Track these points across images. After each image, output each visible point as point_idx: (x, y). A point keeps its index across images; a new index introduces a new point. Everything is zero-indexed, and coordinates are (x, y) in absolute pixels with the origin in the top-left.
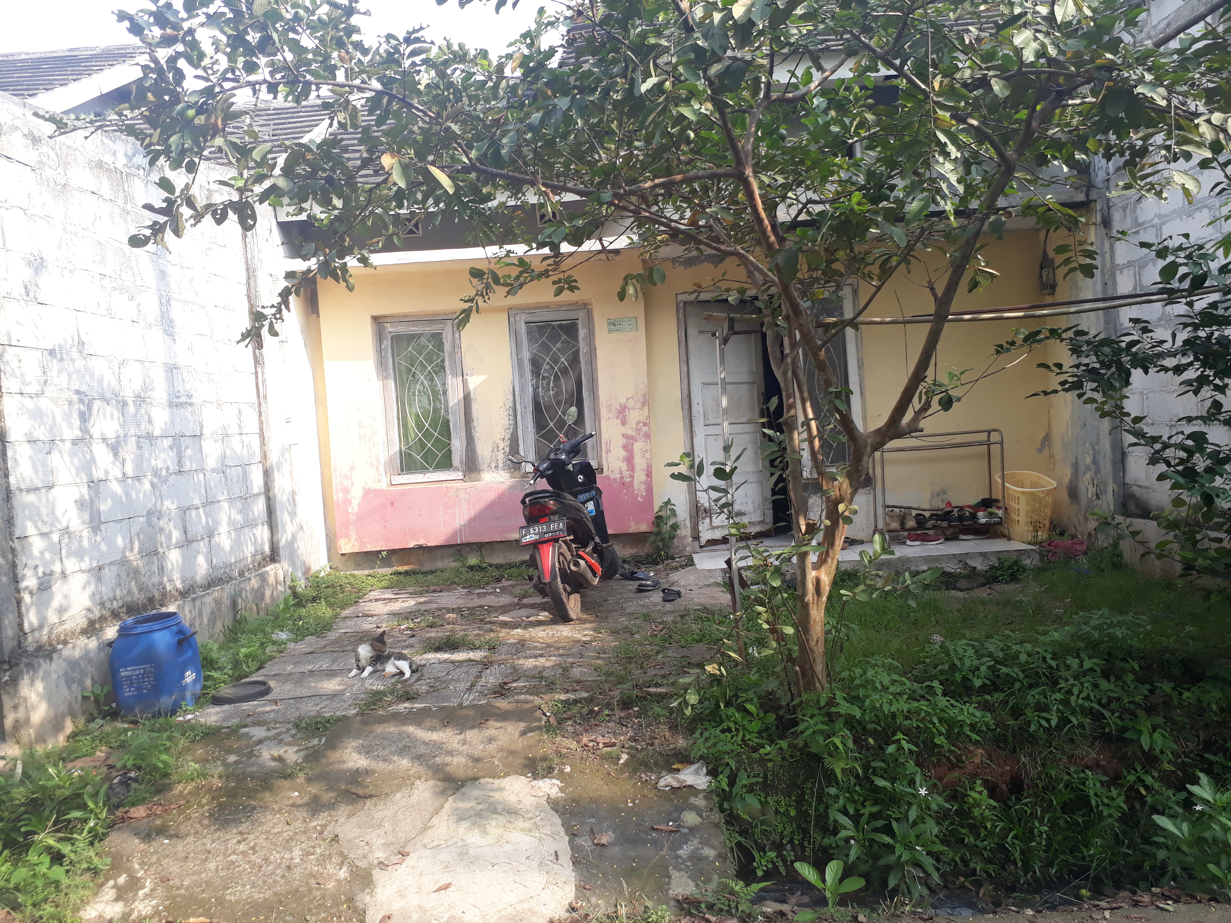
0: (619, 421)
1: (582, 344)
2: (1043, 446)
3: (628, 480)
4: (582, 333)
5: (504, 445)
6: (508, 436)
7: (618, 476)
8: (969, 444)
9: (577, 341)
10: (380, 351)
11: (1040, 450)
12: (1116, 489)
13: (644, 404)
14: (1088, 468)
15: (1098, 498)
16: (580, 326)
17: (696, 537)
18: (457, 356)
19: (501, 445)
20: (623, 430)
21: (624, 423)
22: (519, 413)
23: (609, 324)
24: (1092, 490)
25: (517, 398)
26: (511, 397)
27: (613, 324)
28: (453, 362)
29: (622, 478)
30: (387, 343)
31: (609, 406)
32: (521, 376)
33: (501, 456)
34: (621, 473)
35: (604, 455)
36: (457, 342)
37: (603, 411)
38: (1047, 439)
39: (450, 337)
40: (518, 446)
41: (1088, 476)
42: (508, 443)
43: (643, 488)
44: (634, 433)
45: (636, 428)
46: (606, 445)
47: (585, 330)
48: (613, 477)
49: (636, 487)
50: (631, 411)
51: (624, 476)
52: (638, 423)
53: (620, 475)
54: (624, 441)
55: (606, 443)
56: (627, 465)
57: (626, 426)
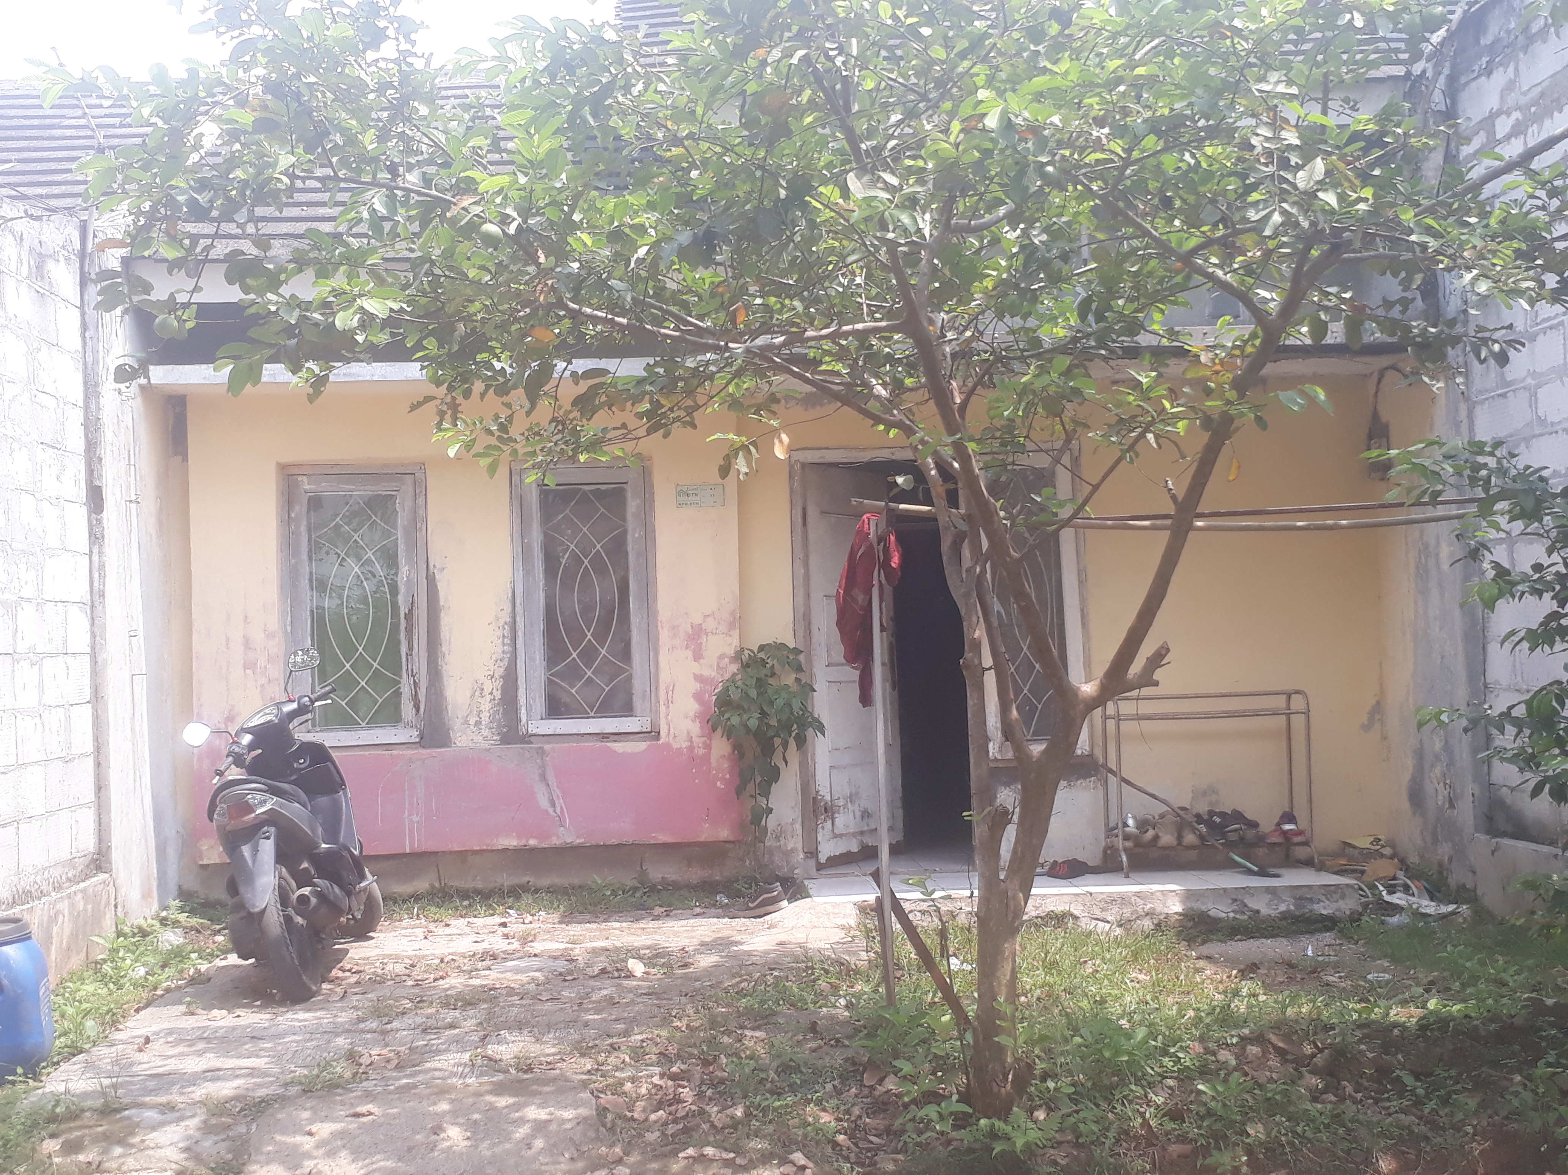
0: (689, 653)
1: (631, 524)
2: (1371, 719)
3: (702, 751)
4: (632, 505)
5: (493, 687)
6: (500, 672)
7: (685, 745)
8: (1256, 714)
9: (624, 519)
10: (287, 521)
11: (1366, 728)
12: (1477, 793)
13: (731, 626)
14: (1437, 758)
15: (1452, 806)
16: (629, 495)
17: (812, 853)
18: (420, 536)
19: (488, 686)
20: (695, 668)
21: (698, 656)
22: (520, 634)
23: (679, 493)
24: (1443, 793)
25: (519, 608)
26: (508, 608)
27: (685, 494)
28: (412, 545)
29: (691, 748)
30: (300, 508)
31: (674, 628)
32: (528, 572)
33: (486, 705)
34: (691, 741)
35: (663, 708)
36: (421, 512)
37: (664, 636)
38: (1377, 710)
39: (409, 503)
40: (517, 689)
41: (1438, 771)
42: (499, 683)
43: (726, 765)
44: (714, 674)
45: (718, 666)
46: (667, 693)
47: (638, 501)
48: (676, 746)
49: (713, 765)
50: (710, 637)
51: (695, 745)
52: (721, 657)
53: (688, 744)
54: (698, 686)
55: (667, 689)
56: (701, 727)
57: (701, 661)
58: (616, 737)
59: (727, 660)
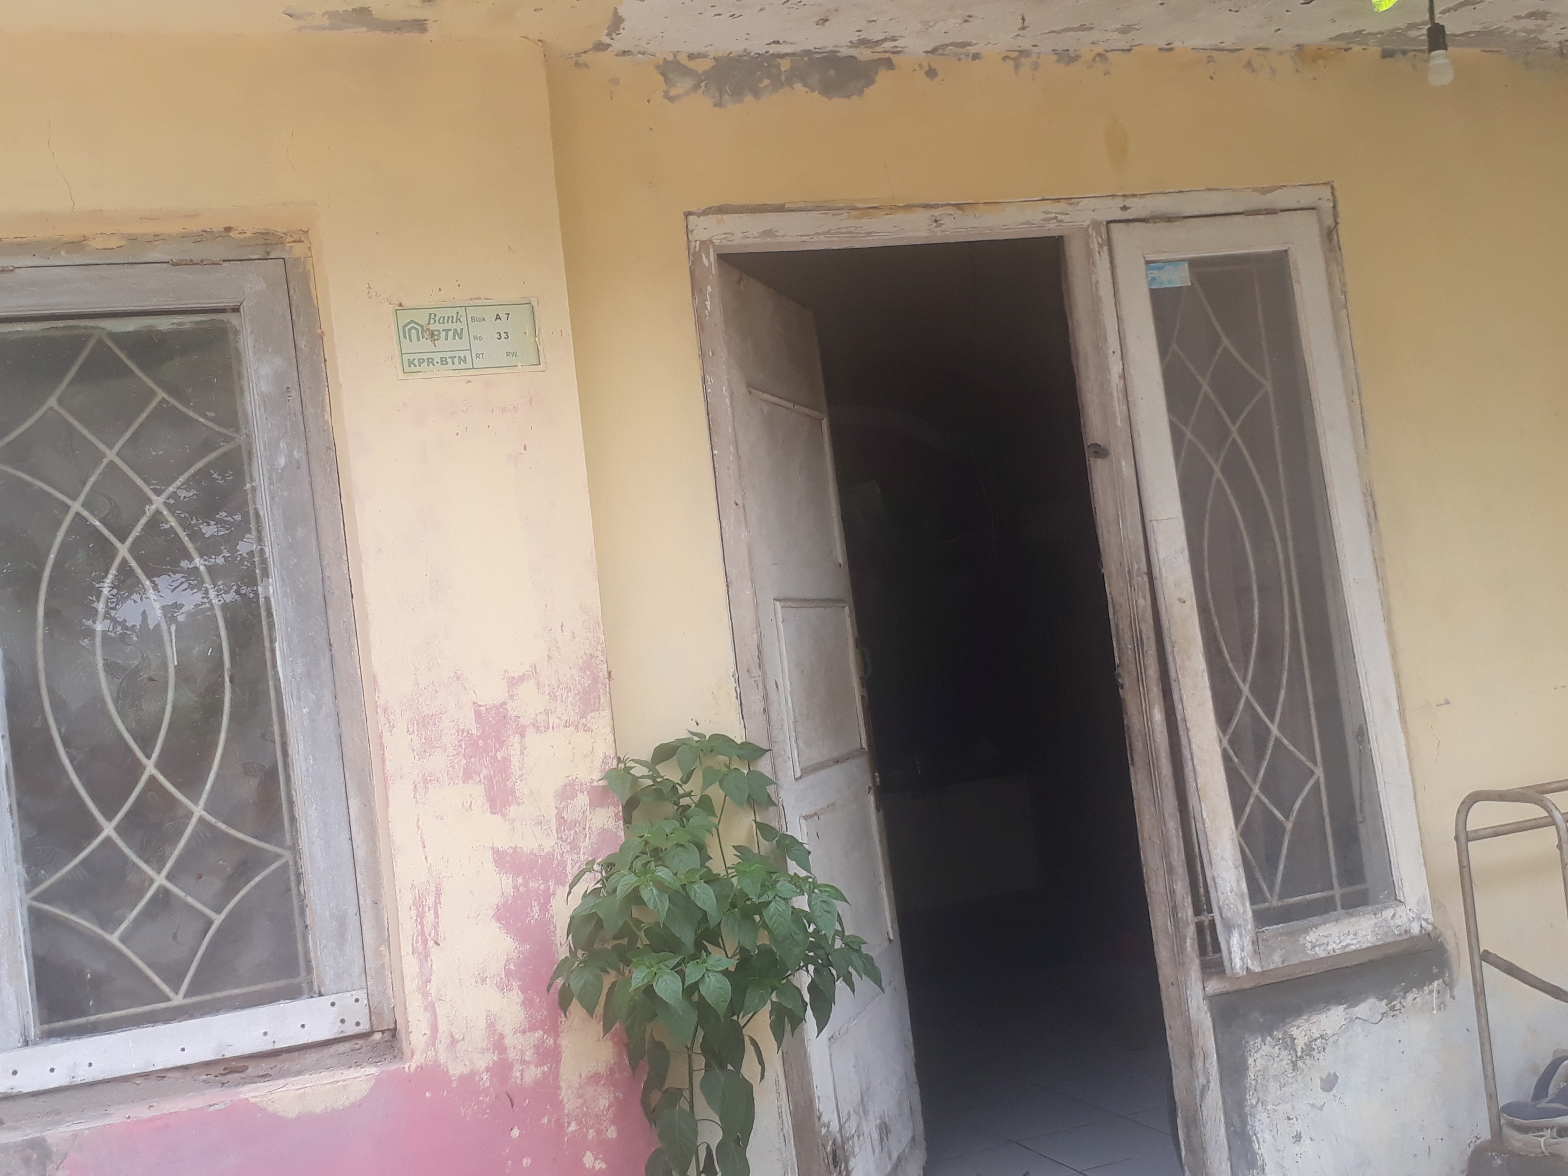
0: (476, 792)
1: (260, 428)
3: (533, 1073)
4: (260, 373)
7: (482, 1062)
16: (248, 342)
20: (496, 832)
21: (500, 797)
23: (405, 331)
27: (423, 334)
29: (501, 1069)
31: (425, 723)
34: (500, 1047)
35: (410, 965)
43: (604, 1103)
44: (549, 843)
45: (560, 818)
46: (421, 916)
47: (278, 362)
48: (456, 1070)
49: (569, 1107)
50: (531, 736)
51: (512, 1055)
52: (567, 792)
53: (491, 1057)
54: (507, 883)
55: (419, 903)
56: (527, 1004)
57: (513, 811)
58: (264, 1066)
59: (583, 800)
